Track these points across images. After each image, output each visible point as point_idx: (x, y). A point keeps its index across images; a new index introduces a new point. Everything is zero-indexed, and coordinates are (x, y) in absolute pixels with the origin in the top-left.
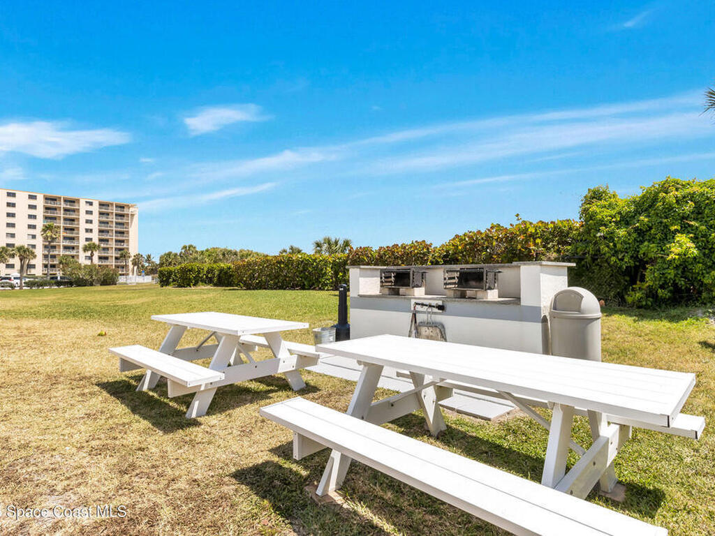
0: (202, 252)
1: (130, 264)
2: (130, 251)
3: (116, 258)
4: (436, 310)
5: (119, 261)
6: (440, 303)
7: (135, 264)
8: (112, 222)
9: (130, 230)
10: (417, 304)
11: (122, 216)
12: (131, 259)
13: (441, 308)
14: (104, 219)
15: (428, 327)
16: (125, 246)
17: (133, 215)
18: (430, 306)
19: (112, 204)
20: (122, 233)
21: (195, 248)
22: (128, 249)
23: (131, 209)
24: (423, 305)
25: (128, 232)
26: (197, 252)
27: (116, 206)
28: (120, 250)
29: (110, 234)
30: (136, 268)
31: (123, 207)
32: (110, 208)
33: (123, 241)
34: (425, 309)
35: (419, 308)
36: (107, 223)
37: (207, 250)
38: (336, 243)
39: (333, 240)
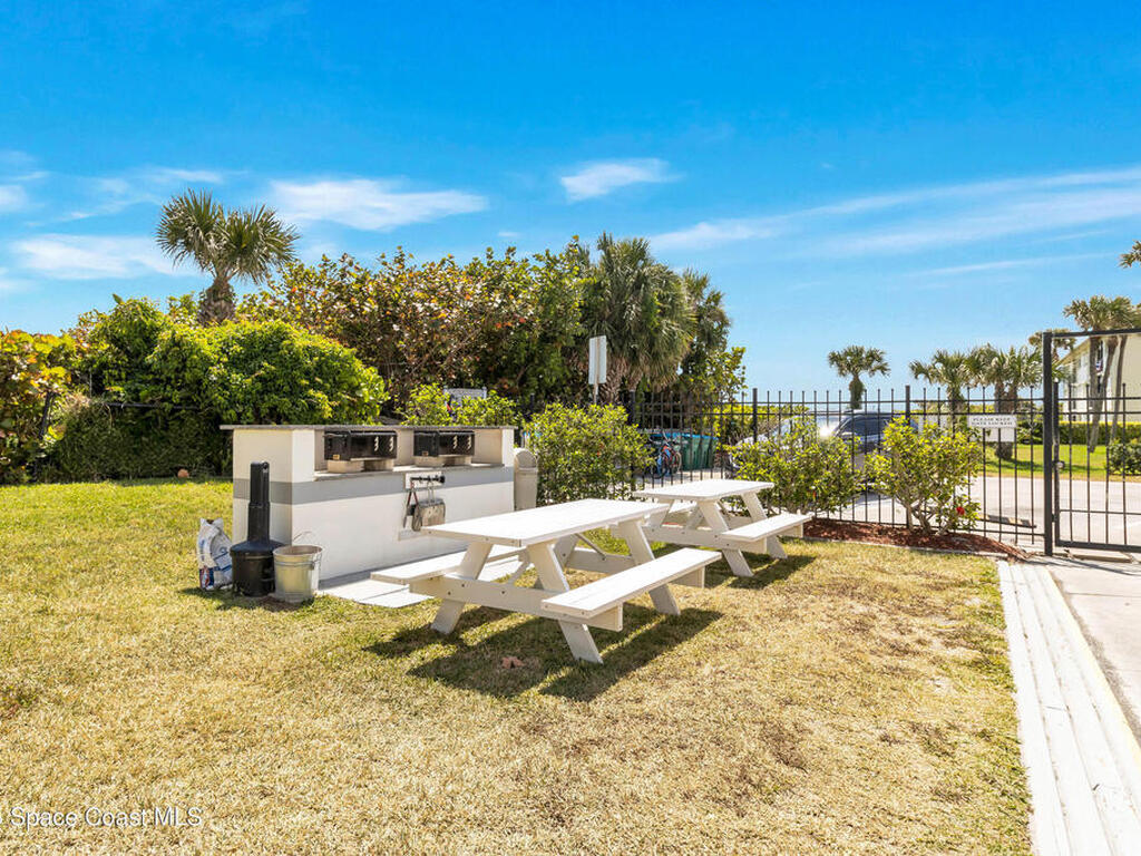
4: (437, 484)
6: (439, 474)
10: (413, 479)
13: (442, 480)
15: (434, 506)
18: (429, 479)
24: (420, 479)
34: (425, 483)
35: (417, 484)
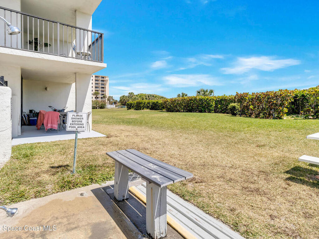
0: (137, 95)
1: (106, 100)
2: (106, 95)
3: (101, 98)
5: (102, 99)
7: (108, 100)
8: (100, 83)
9: (106, 87)
11: (103, 81)
12: (107, 98)
14: (97, 82)
16: (104, 93)
17: (107, 81)
19: (100, 76)
20: (103, 88)
21: (133, 93)
22: (105, 94)
23: (107, 78)
25: (105, 87)
26: (134, 95)
27: (101, 77)
28: (103, 94)
29: (99, 88)
30: (108, 102)
31: (103, 77)
32: (99, 78)
33: (103, 91)
36: (98, 84)
37: (138, 95)
38: (207, 91)
39: (205, 90)
